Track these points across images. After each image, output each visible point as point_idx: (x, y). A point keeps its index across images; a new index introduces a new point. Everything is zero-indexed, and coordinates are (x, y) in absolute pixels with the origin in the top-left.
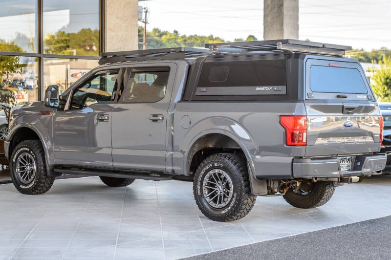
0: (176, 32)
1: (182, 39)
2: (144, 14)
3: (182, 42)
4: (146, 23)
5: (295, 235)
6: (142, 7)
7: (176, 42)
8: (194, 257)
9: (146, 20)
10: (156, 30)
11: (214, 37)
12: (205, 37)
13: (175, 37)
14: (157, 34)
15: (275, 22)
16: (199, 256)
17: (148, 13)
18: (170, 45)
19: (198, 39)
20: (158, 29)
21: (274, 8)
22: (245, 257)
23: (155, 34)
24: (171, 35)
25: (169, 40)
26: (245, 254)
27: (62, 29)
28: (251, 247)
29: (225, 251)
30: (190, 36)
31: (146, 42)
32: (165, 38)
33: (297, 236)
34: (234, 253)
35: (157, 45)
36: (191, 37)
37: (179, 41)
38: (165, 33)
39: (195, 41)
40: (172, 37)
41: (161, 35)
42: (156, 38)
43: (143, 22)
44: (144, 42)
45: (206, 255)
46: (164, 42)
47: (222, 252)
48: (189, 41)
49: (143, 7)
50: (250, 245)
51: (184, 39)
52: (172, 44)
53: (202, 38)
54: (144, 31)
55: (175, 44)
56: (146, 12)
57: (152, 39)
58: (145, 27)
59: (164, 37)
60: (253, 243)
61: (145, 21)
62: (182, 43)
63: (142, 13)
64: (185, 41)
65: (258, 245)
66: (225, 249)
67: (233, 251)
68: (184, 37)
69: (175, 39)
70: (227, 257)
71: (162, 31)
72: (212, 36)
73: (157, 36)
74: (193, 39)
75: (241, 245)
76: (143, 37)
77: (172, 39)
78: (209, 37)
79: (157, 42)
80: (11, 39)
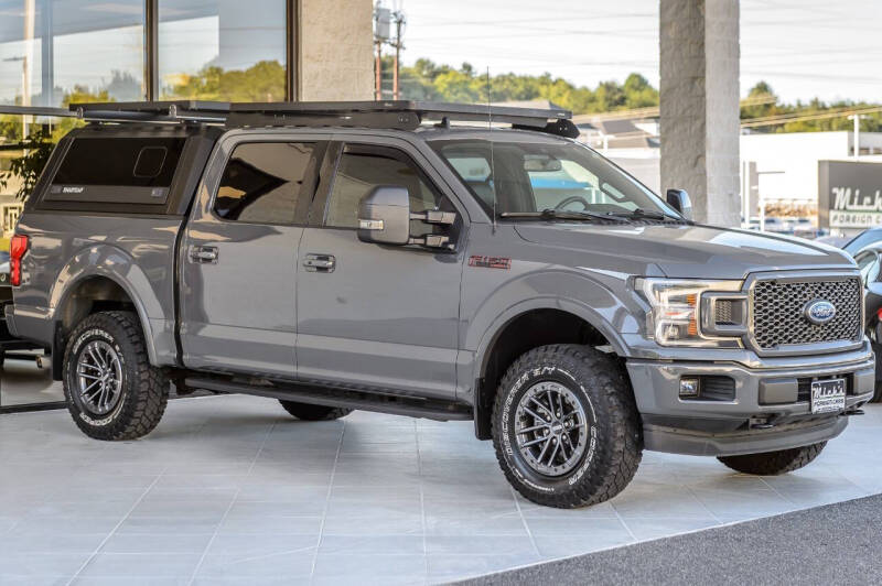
0: (468, 68)
1: (481, 84)
2: (393, 28)
3: (480, 89)
4: (398, 46)
5: (733, 523)
6: (388, 11)
7: (467, 91)
8: (496, 575)
9: (398, 39)
10: (422, 64)
11: (553, 78)
12: (532, 79)
13: (464, 78)
14: (425, 73)
15: (686, 40)
16: (508, 573)
17: (403, 26)
18: (454, 97)
19: (518, 81)
20: (428, 62)
21: (684, 6)
22: (614, 576)
23: (420, 72)
24: (456, 74)
25: (451, 85)
26: (614, 570)
27: (214, 61)
28: (630, 551)
29: (568, 561)
30: (498, 77)
31: (400, 89)
32: (443, 81)
33: (735, 526)
34: (588, 568)
35: (425, 96)
36: (502, 79)
37: (474, 87)
38: (445, 71)
39: (511, 88)
40: (458, 79)
41: (434, 74)
42: (424, 81)
43: (393, 45)
44: (395, 91)
45: (522, 571)
46: (441, 90)
47: (560, 563)
48: (497, 88)
49: (392, 12)
50: (626, 548)
51: (485, 82)
52: (459, 95)
53: (525, 79)
54: (395, 65)
55: (466, 96)
56: (399, 22)
57: (415, 83)
58: (398, 57)
59: (440, 79)
60: (634, 543)
61: (396, 42)
62: (480, 93)
63: (388, 23)
64: (488, 87)
65: (644, 546)
66: (567, 557)
67: (587, 562)
68: (486, 78)
69: (466, 82)
70: (572, 577)
71: (436, 67)
72: (548, 75)
73: (425, 77)
74: (507, 82)
75: (604, 549)
76: (392, 78)
77: (458, 83)
78: (542, 78)
79: (426, 90)
80: (101, 85)
